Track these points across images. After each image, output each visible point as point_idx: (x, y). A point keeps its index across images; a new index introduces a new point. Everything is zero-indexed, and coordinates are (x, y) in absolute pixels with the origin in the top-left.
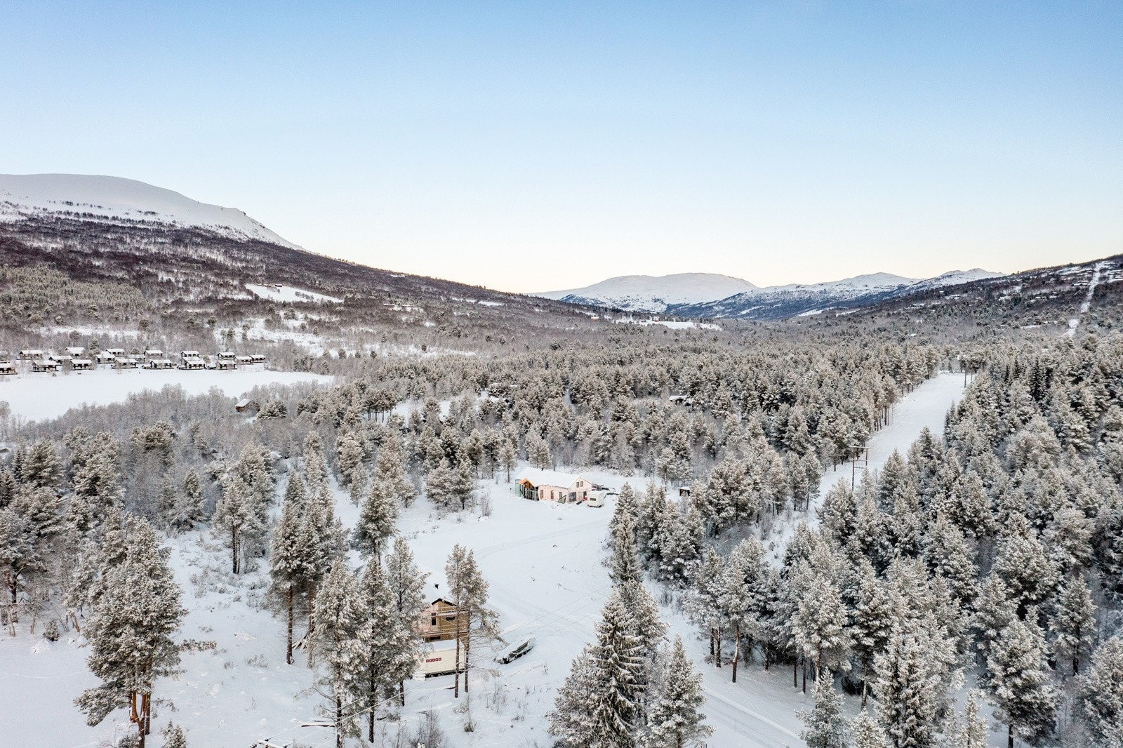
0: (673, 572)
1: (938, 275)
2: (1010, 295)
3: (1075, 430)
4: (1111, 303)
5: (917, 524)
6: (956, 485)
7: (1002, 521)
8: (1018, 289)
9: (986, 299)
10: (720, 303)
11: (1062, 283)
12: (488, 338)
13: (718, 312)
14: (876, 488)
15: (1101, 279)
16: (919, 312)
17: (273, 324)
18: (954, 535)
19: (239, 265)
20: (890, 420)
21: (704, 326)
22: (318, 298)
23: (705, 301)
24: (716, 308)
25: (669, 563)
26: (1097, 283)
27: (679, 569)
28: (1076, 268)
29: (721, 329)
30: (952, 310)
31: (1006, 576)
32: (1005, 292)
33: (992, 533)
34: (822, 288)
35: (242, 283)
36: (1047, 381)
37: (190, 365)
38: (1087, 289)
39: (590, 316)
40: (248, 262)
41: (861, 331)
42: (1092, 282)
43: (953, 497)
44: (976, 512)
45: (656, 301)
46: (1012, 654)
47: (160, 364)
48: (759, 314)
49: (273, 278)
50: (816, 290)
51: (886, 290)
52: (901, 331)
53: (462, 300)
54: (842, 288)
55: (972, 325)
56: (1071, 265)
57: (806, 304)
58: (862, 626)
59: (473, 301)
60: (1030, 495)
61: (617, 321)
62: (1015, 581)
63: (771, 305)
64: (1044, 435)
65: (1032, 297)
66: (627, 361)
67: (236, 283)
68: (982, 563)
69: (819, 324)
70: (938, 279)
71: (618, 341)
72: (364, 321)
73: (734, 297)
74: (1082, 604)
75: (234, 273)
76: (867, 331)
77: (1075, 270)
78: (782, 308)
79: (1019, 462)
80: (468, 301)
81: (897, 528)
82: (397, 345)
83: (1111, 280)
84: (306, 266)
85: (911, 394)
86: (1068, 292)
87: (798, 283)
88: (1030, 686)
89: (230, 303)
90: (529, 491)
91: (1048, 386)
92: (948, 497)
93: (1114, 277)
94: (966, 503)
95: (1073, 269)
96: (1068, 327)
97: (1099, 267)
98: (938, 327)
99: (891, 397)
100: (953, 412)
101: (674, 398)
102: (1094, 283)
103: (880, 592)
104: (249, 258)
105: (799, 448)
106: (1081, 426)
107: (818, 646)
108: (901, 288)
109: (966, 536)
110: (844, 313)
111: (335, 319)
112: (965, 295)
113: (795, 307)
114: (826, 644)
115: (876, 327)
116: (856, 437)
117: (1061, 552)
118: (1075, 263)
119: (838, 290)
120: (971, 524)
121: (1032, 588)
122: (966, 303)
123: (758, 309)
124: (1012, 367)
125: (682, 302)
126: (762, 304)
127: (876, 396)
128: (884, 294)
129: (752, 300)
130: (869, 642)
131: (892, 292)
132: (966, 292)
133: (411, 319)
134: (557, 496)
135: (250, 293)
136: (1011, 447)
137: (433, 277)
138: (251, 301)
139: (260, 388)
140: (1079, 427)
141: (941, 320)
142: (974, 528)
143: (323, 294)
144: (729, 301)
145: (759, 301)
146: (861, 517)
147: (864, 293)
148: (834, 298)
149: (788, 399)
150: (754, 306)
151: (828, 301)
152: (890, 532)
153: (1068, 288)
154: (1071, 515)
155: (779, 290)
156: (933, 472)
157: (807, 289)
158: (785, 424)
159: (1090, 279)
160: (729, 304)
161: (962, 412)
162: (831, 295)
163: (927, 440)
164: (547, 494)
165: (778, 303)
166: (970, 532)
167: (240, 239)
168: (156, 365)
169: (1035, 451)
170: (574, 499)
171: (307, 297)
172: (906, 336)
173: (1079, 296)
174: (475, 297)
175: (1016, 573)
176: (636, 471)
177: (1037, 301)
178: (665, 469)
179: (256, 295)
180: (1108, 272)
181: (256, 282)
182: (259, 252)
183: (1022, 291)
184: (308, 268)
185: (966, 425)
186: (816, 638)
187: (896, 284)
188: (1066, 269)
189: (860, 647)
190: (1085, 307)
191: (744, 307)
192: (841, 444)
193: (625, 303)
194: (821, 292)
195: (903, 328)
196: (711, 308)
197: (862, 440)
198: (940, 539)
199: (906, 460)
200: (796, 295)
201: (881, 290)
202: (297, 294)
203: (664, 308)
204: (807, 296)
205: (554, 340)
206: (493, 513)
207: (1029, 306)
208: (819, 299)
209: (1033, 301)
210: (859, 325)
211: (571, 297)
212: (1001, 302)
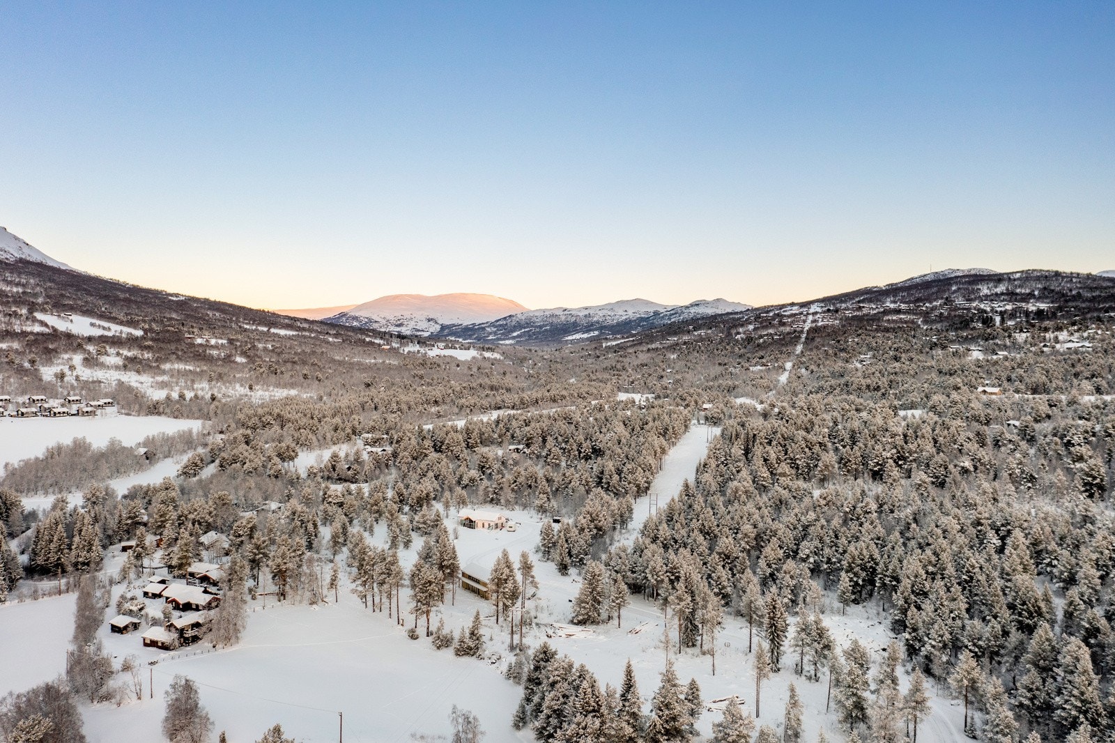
0: (579, 562)
1: (687, 303)
2: (744, 333)
3: (763, 477)
4: (817, 348)
5: (685, 535)
6: (702, 516)
7: (720, 531)
8: (751, 327)
9: (727, 336)
10: (492, 325)
11: (784, 324)
12: (305, 376)
13: (490, 333)
14: (664, 518)
15: (813, 321)
16: (673, 348)
17: (89, 362)
18: (700, 538)
19: (15, 290)
20: (663, 467)
21: (487, 355)
22: (115, 329)
23: (477, 322)
24: (488, 329)
25: (577, 558)
26: (810, 325)
27: (581, 560)
28: (796, 307)
29: (502, 358)
30: (700, 347)
31: (719, 554)
32: (741, 330)
33: (716, 536)
34: (586, 312)
35: (31, 311)
36: (753, 442)
37: (55, 413)
38: (802, 332)
39: (379, 345)
40: (23, 286)
41: (627, 366)
42: (806, 324)
43: (700, 521)
44: (710, 528)
45: (429, 320)
46: (719, 578)
47: (27, 413)
48: (530, 336)
49: (59, 306)
50: (582, 314)
51: (643, 316)
52: (659, 367)
53: (254, 327)
54: (604, 312)
55: (714, 364)
56: (793, 304)
57: (570, 327)
58: (670, 572)
59: (265, 329)
60: (732, 519)
61: (407, 350)
62: (723, 556)
63: (540, 327)
64: (745, 483)
65: (761, 337)
66: (441, 400)
67: (24, 311)
68: (711, 549)
69: (590, 355)
70: (687, 307)
71: (421, 377)
72: (179, 359)
73: (505, 318)
74: (744, 562)
75: (18, 300)
76: (631, 365)
77: (795, 310)
78: (550, 331)
79: (732, 499)
80: (260, 328)
81: (677, 537)
82: (224, 384)
83: (820, 324)
84: (85, 290)
85: (675, 447)
86: (789, 333)
87: (565, 306)
88: (724, 587)
89: (32, 338)
90: (470, 524)
91: (754, 446)
92: (698, 520)
93: (822, 321)
94: (706, 524)
95: (794, 308)
96: (785, 370)
97: (814, 308)
98: (689, 364)
99: (664, 451)
100: (700, 464)
101: (512, 447)
102: (807, 326)
103: (676, 559)
104: (23, 281)
105: (615, 490)
106: (766, 474)
107: (656, 580)
108: (656, 314)
109: (705, 539)
110: (609, 344)
111: (147, 355)
112: (709, 331)
113: (562, 330)
114: (659, 579)
115: (639, 362)
116: (645, 482)
117: (743, 544)
118: (796, 302)
119: (601, 315)
120: (708, 533)
121: (729, 558)
122: (710, 340)
123: (529, 331)
124: (734, 433)
125: (456, 322)
126: (532, 326)
127: (655, 452)
128: (642, 319)
129: (523, 322)
130: (673, 578)
131: (648, 318)
132: (711, 328)
133: (223, 354)
134: (486, 525)
135: (43, 324)
136: (729, 491)
137: (212, 299)
138: (49, 334)
139: (151, 438)
140: (765, 475)
141: (690, 357)
142: (709, 535)
143: (117, 324)
144: (501, 323)
145: (529, 323)
146: (661, 532)
147: (624, 318)
148: (598, 322)
149: (598, 452)
150: (525, 328)
151: (592, 325)
152: (674, 539)
153: (788, 329)
154: (747, 528)
155: (547, 313)
156: (690, 506)
157: (573, 313)
158: (602, 473)
159: (804, 321)
160: (501, 325)
161: (705, 465)
162: (595, 319)
163: (687, 486)
164: (480, 525)
165: (546, 325)
166: (707, 537)
167: (7, 259)
168: (23, 414)
169: (740, 493)
170: (497, 528)
171: (104, 328)
172: (663, 373)
173: (793, 338)
174: (265, 325)
175: (723, 553)
176: (517, 507)
177: (764, 342)
178: (541, 507)
179: (53, 327)
180: (818, 316)
181: (44, 311)
182: (32, 274)
183: (755, 329)
184: (89, 293)
185: (707, 477)
186: (655, 577)
187: (651, 310)
188: (789, 308)
189: (670, 580)
190: (799, 348)
191: (514, 329)
192: (638, 486)
193: (399, 322)
194: (586, 316)
195: (661, 364)
196: (484, 329)
197: (649, 483)
198: (695, 541)
199: (677, 500)
200: (563, 318)
201: (639, 316)
202: (92, 325)
203: (438, 328)
204: (573, 319)
205: (366, 377)
206: (460, 537)
207: (759, 345)
208: (584, 322)
209: (761, 340)
210: (624, 360)
211: (343, 315)
212: (737, 341)
